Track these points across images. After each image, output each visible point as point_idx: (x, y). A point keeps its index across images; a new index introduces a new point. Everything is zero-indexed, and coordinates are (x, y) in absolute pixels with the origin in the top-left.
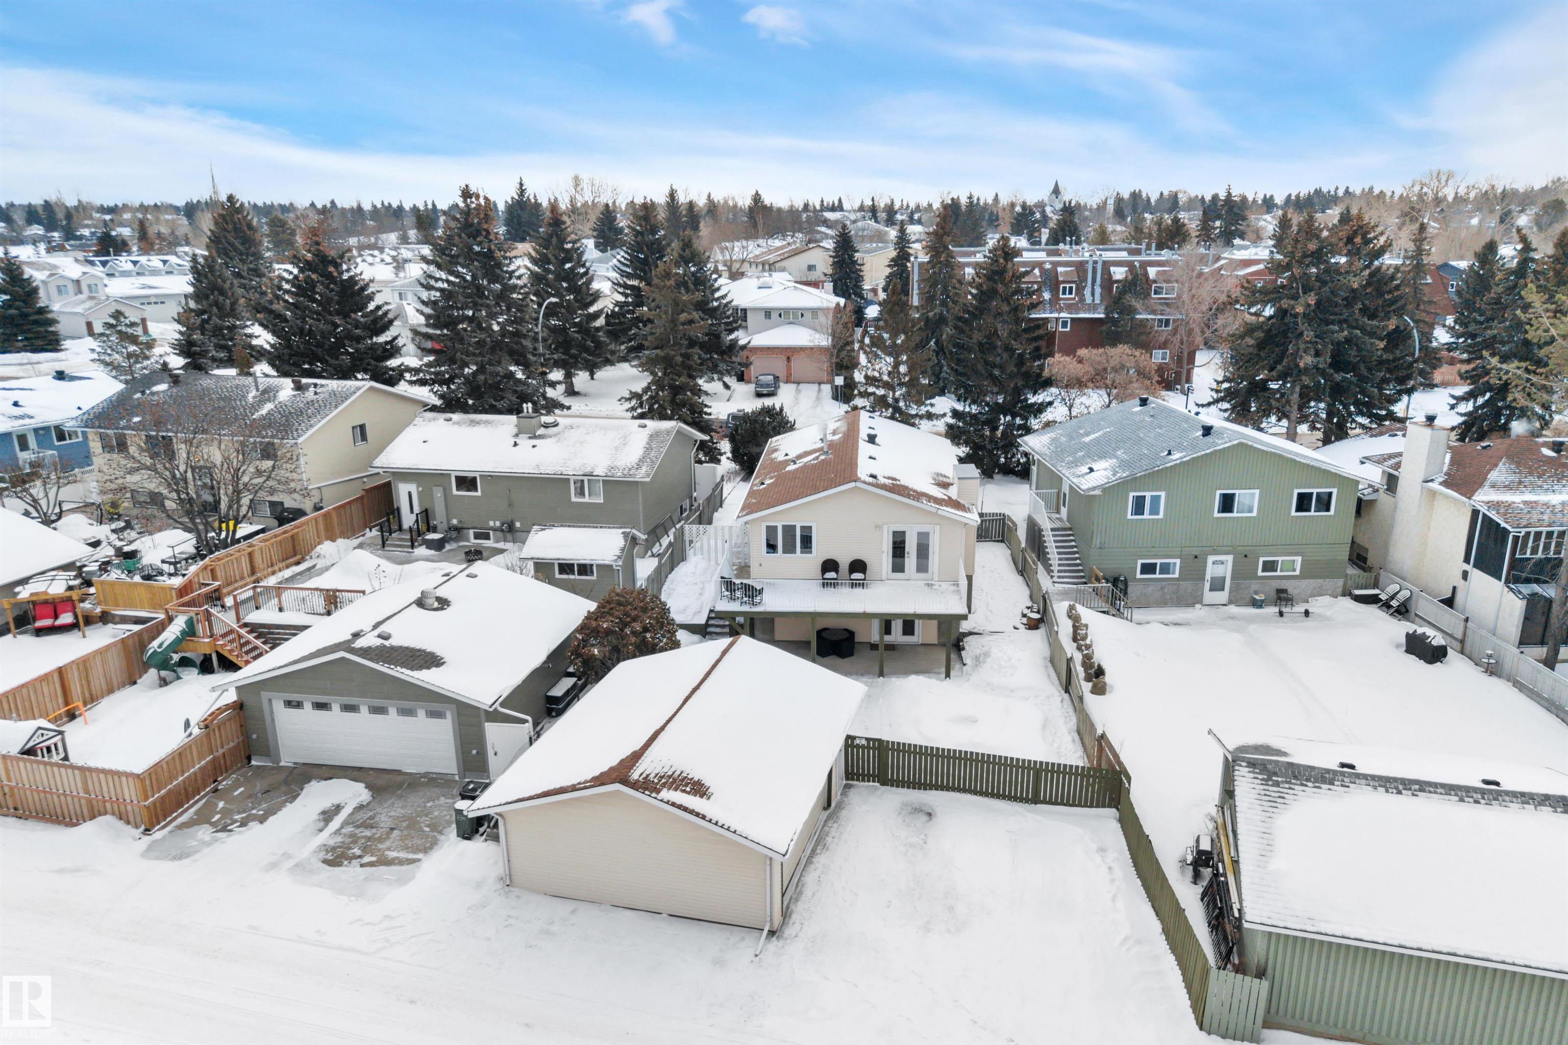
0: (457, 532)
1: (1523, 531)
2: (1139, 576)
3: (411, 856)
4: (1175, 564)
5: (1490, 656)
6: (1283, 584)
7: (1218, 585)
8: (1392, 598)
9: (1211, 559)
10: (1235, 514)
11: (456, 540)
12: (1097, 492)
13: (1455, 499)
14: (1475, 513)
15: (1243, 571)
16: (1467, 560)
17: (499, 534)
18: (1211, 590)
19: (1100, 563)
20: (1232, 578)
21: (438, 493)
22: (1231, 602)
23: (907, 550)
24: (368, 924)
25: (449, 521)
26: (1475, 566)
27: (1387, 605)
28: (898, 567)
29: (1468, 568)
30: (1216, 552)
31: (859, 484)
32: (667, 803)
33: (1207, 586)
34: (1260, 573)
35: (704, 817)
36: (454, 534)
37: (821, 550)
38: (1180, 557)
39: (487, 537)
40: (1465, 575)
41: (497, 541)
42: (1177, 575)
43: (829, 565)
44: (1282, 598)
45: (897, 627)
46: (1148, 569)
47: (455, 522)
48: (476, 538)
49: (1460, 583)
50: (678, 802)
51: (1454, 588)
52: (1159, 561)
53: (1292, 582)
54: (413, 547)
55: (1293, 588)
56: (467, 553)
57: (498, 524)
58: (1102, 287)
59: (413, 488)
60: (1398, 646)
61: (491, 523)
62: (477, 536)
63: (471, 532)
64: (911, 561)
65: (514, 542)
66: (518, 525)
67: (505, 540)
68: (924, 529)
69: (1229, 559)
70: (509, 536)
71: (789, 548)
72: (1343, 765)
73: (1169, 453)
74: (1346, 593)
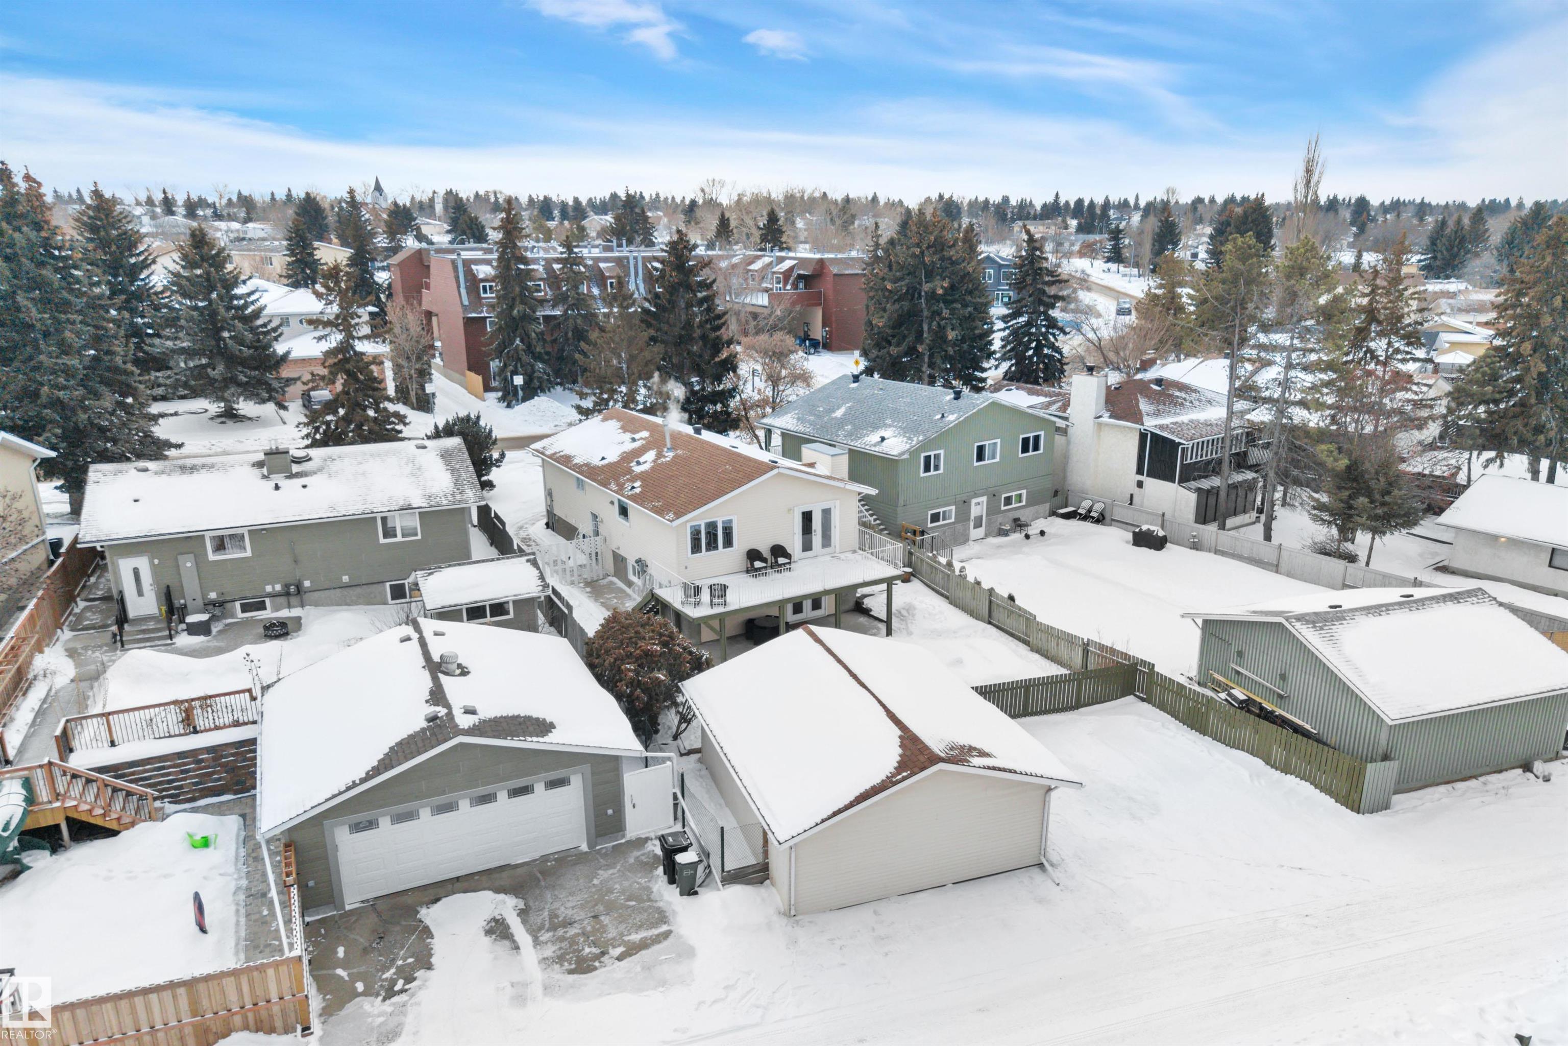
0: (218, 607)
1: (1191, 443)
2: (930, 525)
3: (656, 932)
4: (951, 511)
5: (1194, 537)
6: (1017, 514)
7: (978, 525)
8: (1090, 511)
9: (974, 501)
10: (986, 462)
11: (224, 616)
12: (906, 456)
13: (1129, 428)
14: (1143, 436)
15: (993, 510)
16: (1140, 471)
17: (282, 600)
18: (975, 528)
19: (905, 519)
20: (987, 515)
21: (188, 564)
22: (987, 535)
23: (813, 528)
24: (715, 1002)
25: (204, 596)
26: (1148, 475)
27: (1086, 517)
28: (807, 546)
29: (1140, 478)
30: (976, 495)
31: (781, 470)
32: (984, 768)
33: (972, 524)
34: (1003, 508)
35: (1015, 772)
36: (217, 612)
37: (741, 543)
38: (955, 504)
39: (261, 606)
40: (1140, 484)
41: (276, 609)
42: (953, 520)
43: (753, 555)
44: (1019, 525)
45: (807, 604)
46: (935, 518)
47: (213, 595)
48: (243, 611)
49: (1136, 491)
50: (991, 765)
51: (1132, 495)
52: (941, 510)
53: (1022, 511)
54: (171, 637)
55: (1024, 515)
56: (266, 628)
57: (278, 587)
58: (644, 281)
59: (143, 563)
60: (1127, 542)
61: (269, 589)
62: (245, 608)
63: (238, 605)
64: (817, 539)
65: (302, 606)
66: (307, 584)
67: (289, 606)
68: (826, 506)
69: (984, 499)
70: (294, 600)
71: (712, 544)
72: (1331, 607)
73: (943, 416)
74: (1053, 513)
